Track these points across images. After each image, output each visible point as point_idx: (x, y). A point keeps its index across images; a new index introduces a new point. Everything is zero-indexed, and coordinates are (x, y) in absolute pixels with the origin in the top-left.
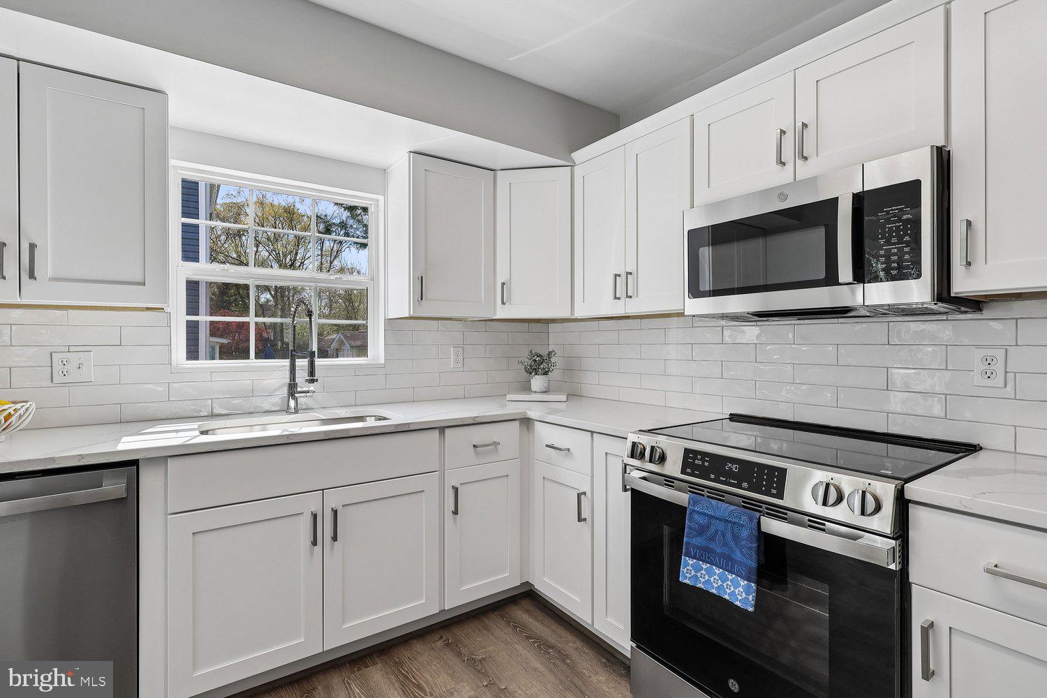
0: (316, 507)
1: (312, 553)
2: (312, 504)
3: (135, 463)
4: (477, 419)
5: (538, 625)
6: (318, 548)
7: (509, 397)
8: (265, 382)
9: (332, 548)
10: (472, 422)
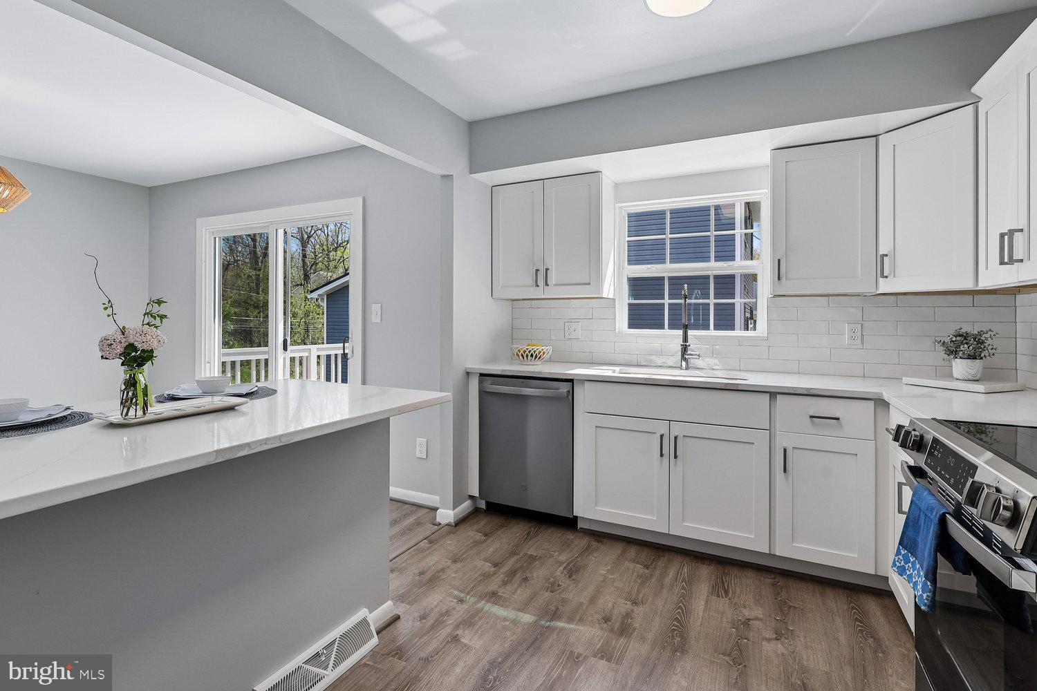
0: (664, 431)
1: (661, 462)
2: (662, 428)
3: (571, 381)
4: (811, 391)
5: (882, 620)
6: (665, 460)
7: (905, 380)
8: (671, 346)
9: (676, 464)
10: (806, 393)
